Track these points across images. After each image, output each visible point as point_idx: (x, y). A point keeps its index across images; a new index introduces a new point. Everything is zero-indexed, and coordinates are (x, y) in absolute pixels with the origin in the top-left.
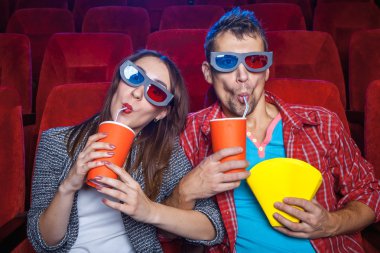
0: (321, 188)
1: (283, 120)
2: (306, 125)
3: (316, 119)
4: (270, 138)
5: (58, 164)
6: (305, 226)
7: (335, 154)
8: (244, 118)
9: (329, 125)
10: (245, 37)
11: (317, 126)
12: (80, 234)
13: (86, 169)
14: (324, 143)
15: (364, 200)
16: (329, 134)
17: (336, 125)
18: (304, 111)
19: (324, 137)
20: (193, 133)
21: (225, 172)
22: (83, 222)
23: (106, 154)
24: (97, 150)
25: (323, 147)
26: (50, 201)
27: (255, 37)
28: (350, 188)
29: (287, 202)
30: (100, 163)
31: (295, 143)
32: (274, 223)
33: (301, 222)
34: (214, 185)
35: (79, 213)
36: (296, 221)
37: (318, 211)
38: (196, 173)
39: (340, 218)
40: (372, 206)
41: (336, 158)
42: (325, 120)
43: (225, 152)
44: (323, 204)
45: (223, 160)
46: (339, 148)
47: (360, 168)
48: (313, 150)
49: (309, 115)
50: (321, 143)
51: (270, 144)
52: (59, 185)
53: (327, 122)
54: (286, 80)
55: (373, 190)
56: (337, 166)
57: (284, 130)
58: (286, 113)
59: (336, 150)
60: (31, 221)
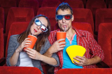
0: (86, 52)
1: (76, 34)
2: (83, 36)
3: (85, 34)
4: (73, 39)
5: (15, 45)
6: (81, 63)
7: (90, 44)
8: (65, 32)
9: (89, 36)
10: (65, 10)
11: (85, 36)
12: (21, 63)
13: (24, 47)
14: (87, 41)
15: (98, 56)
16: (89, 38)
17: (90, 36)
18: (82, 32)
19: (87, 39)
20: (52, 37)
21: (60, 45)
22: (21, 60)
23: (30, 44)
24: (27, 42)
25: (87, 42)
26: (13, 55)
27: (68, 10)
28: (95, 52)
29: (77, 57)
30: (28, 46)
31: (80, 40)
32: (73, 62)
33: (80, 62)
34: (58, 49)
35: (20, 58)
36: (79, 62)
37: (85, 59)
38: (53, 46)
39: (91, 60)
40: (100, 57)
41: (91, 45)
42: (88, 34)
43: (60, 40)
44: (87, 57)
45: (60, 42)
46: (91, 42)
47: (97, 47)
48: (84, 43)
49: (84, 33)
50: (86, 40)
51: (73, 41)
52: (15, 50)
53: (88, 35)
54: (77, 23)
55: (101, 53)
56: (91, 47)
57: (77, 37)
58: (78, 32)
59: (90, 42)
60: (7, 60)
